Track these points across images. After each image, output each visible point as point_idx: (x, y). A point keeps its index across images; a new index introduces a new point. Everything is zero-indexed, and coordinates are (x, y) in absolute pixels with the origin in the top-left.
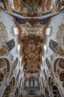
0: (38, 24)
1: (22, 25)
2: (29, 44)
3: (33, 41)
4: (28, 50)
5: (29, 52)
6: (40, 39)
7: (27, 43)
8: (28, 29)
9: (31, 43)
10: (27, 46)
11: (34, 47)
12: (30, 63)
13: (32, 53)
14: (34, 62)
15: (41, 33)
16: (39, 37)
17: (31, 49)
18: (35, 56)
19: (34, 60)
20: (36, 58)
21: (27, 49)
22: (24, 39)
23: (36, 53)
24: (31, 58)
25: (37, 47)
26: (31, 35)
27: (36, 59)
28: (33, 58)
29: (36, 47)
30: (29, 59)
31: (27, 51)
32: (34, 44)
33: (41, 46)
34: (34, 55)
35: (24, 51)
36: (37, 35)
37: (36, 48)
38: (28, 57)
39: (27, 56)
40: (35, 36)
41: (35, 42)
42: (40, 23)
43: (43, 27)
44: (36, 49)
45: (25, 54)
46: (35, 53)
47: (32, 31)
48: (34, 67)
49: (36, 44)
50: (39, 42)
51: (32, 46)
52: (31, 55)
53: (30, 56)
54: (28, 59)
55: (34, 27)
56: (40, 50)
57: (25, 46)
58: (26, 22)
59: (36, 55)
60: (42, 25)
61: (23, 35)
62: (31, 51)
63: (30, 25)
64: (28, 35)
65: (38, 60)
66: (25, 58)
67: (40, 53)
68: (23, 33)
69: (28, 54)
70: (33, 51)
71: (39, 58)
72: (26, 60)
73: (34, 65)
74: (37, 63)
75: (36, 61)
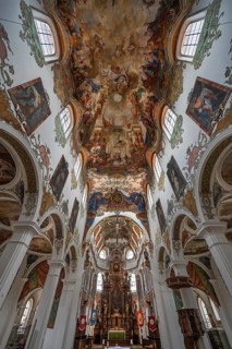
0: (106, 192)
1: (138, 192)
2: (126, 157)
3: (116, 163)
4: (134, 138)
5: (129, 126)
6: (96, 169)
7: (133, 158)
8: (127, 186)
9: (120, 159)
10: (135, 151)
11: (111, 147)
12: (134, 47)
13: (118, 123)
14: (107, 55)
15: (96, 180)
16: (98, 172)
17: (121, 139)
18: (102, 102)
19: (108, 70)
20: (95, 89)
21: (134, 141)
22: (140, 169)
23: (99, 122)
24: (124, 93)
25: (99, 147)
26: (119, 177)
27: (97, 81)
28: (113, 90)
29: (104, 147)
30: (132, 79)
31: (136, 134)
32: (112, 156)
33: (89, 150)
34: (108, 111)
36: (106, 177)
37: (102, 143)
38: (137, 97)
39: (139, 106)
40: (110, 175)
41: (110, 162)
42: (102, 194)
43: (94, 189)
44: (104, 140)
45: (147, 114)
46: (105, 124)
47: (118, 183)
49: (104, 155)
50: (97, 162)
51: (117, 150)
52: (121, 113)
53: (129, 104)
54: (140, 84)
55: (114, 188)
56: (88, 136)
57: (141, 149)
59: (99, 112)
60: (97, 191)
61: (140, 175)
62: (120, 130)
63: (122, 191)
64: (129, 177)
65: (83, 78)
66: (152, 94)
67: (85, 123)
68: (140, 180)
69: (135, 116)
70: (115, 130)
71: (81, 92)
72: (151, 73)
73: (103, 21)
74: (85, 38)
75: (93, 62)
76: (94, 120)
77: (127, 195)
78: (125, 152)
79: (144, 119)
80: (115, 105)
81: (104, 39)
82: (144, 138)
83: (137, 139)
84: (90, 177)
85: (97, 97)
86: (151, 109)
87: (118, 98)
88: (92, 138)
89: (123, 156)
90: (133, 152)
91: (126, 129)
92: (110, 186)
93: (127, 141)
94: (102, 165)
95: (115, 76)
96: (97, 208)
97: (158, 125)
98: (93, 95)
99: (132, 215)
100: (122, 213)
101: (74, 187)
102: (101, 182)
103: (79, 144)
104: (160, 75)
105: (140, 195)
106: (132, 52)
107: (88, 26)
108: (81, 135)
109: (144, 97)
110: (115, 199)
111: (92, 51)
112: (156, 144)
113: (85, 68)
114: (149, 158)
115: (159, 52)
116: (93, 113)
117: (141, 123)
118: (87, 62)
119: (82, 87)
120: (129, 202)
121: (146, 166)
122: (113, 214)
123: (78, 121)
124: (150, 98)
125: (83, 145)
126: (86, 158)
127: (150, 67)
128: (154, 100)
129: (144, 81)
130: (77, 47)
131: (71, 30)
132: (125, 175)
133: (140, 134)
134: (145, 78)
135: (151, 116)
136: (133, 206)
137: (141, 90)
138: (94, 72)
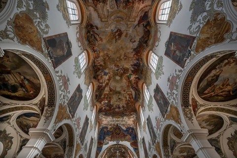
0: (110, 127)
1: (131, 126)
2: (123, 107)
3: (117, 110)
4: (128, 97)
5: (124, 91)
6: (104, 113)
7: (127, 107)
8: (124, 123)
9: (119, 108)
10: (128, 103)
11: (114, 101)
12: (126, 57)
13: (118, 89)
14: (113, 60)
15: (104, 119)
16: (106, 115)
17: (120, 97)
18: (109, 80)
19: (113, 66)
20: (106, 74)
21: (128, 98)
22: (132, 113)
23: (107, 89)
24: (121, 76)
25: (107, 101)
26: (119, 118)
27: (107, 71)
28: (115, 74)
29: (109, 101)
30: (126, 70)
31: (129, 94)
32: (114, 106)
33: (101, 103)
34: (113, 84)
35: (136, 94)
36: (111, 117)
37: (108, 99)
38: (129, 78)
39: (130, 82)
40: (113, 117)
41: (113, 109)
42: (108, 128)
43: (102, 125)
44: (110, 98)
45: (135, 85)
46: (111, 90)
47: (118, 121)
48: (109, 30)
49: (109, 105)
50: (105, 109)
51: (117, 103)
52: (120, 85)
53: (124, 80)
54: (130, 72)
55: (115, 124)
56: (100, 95)
57: (132, 102)
58: (125, 129)
59: (107, 84)
60: (104, 126)
61: (132, 117)
62: (119, 93)
63: (121, 126)
64: (125, 117)
65: (99, 69)
66: (137, 76)
67: (99, 89)
68: (132, 119)
69: (128, 86)
70: (116, 93)
71: (98, 76)
72: (136, 67)
73: (110, 48)
74: (101, 54)
75: (105, 63)
76: (104, 88)
77: (124, 128)
78: (122, 104)
79: (133, 88)
80: (117, 81)
81: (110, 54)
82: (134, 96)
83: (130, 97)
84: (101, 118)
85: (107, 77)
86: (137, 83)
87: (118, 78)
88: (102, 97)
89: (121, 106)
90: (127, 104)
91: (123, 92)
92: (113, 123)
93: (123, 98)
94: (108, 111)
95: (116, 69)
96: (104, 138)
97: (141, 91)
98: (104, 77)
99: (127, 144)
100: (121, 143)
101: (91, 130)
102: (107, 121)
103: (95, 101)
104: (140, 68)
105: (133, 129)
106: (125, 59)
107: (103, 50)
108: (96, 96)
109: (133, 78)
110: (116, 132)
111: (105, 59)
112: (141, 101)
113: (101, 65)
114: (137, 107)
115: (139, 59)
116: (104, 85)
117: (131, 89)
118: (102, 63)
119: (98, 73)
120: (126, 133)
121: (135, 111)
122: (115, 143)
123: (95, 89)
124: (136, 78)
125: (97, 101)
126: (98, 107)
127: (135, 65)
128: (138, 79)
129: (132, 71)
130: (97, 57)
131: (94, 51)
132: (123, 117)
133: (131, 94)
134: (133, 69)
135: (137, 86)
136: (128, 137)
137: (131, 74)
138: (105, 67)
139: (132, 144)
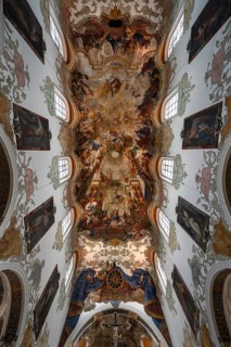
0: (100, 269)
1: (143, 268)
2: (125, 216)
3: (113, 224)
4: (132, 192)
5: (126, 180)
6: (89, 232)
7: (133, 217)
8: (127, 258)
9: (118, 219)
10: (134, 207)
11: (108, 203)
12: (128, 119)
13: (116, 177)
15: (88, 248)
16: (93, 237)
17: (119, 193)
18: (100, 158)
19: (107, 134)
20: (95, 148)
21: (133, 195)
22: (142, 232)
23: (96, 176)
24: (121, 151)
25: (95, 204)
26: (117, 244)
27: (97, 142)
28: (111, 148)
29: (100, 204)
30: (128, 141)
31: (134, 188)
32: (108, 214)
33: (84, 207)
34: (106, 166)
35: (147, 188)
36: (101, 243)
37: (99, 198)
38: (133, 154)
39: (135, 162)
40: (106, 241)
41: (106, 222)
42: (94, 272)
43: (84, 263)
44: (101, 195)
45: (144, 169)
46: (103, 178)
47: (115, 253)
48: (102, 79)
49: (99, 213)
50: (91, 222)
51: (114, 207)
52: (118, 168)
53: (126, 160)
54: (135, 144)
55: (110, 262)
56: (84, 190)
57: (141, 205)
58: (130, 275)
59: (97, 166)
60: (88, 267)
61: (143, 241)
62: (117, 184)
63: (120, 266)
64: (129, 243)
65: (86, 139)
66: (145, 151)
67: (82, 177)
68: (143, 248)
69: (133, 170)
70: (112, 185)
71: (83, 150)
72: (144, 136)
73: (104, 105)
74: (91, 114)
75: (95, 129)
76: (92, 174)
77: (128, 273)
78: (123, 209)
79: (141, 174)
80: (113, 161)
81: (104, 114)
82: (143, 192)
83: (136, 194)
84: (81, 243)
85: (96, 154)
86: (147, 164)
87: (115, 154)
88: (88, 193)
89: (121, 214)
90: (132, 209)
91: (124, 183)
92: (105, 259)
93: (125, 196)
94: (96, 227)
95: (113, 138)
96: (86, 295)
97: (156, 177)
98: (93, 152)
99: (137, 307)
100: (123, 305)
101: (58, 247)
102: (95, 252)
103: (74, 198)
104: (151, 136)
105: (146, 273)
106: (126, 122)
107: (93, 108)
108: (77, 188)
109: (139, 154)
110: (112, 281)
111: (95, 122)
113: (88, 132)
114: (151, 215)
115: (148, 122)
116: (92, 168)
117: (138, 177)
118: (91, 129)
119: (84, 146)
120: (132, 284)
121: (149, 226)
122: (109, 305)
123: (76, 175)
124: (145, 155)
125: (78, 200)
126: (79, 216)
127: (141, 132)
128: (148, 156)
129: (138, 142)
130: (84, 119)
131: (80, 109)
132: (125, 241)
133: (139, 188)
134: (138, 139)
135: (148, 170)
136: (139, 292)
137: (136, 148)
138: (95, 135)
139: (148, 309)
